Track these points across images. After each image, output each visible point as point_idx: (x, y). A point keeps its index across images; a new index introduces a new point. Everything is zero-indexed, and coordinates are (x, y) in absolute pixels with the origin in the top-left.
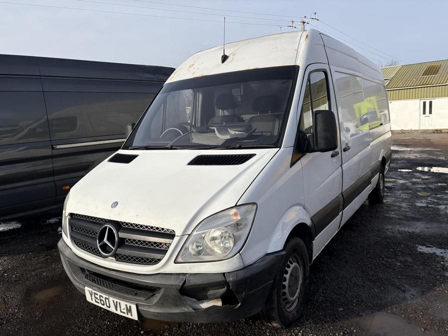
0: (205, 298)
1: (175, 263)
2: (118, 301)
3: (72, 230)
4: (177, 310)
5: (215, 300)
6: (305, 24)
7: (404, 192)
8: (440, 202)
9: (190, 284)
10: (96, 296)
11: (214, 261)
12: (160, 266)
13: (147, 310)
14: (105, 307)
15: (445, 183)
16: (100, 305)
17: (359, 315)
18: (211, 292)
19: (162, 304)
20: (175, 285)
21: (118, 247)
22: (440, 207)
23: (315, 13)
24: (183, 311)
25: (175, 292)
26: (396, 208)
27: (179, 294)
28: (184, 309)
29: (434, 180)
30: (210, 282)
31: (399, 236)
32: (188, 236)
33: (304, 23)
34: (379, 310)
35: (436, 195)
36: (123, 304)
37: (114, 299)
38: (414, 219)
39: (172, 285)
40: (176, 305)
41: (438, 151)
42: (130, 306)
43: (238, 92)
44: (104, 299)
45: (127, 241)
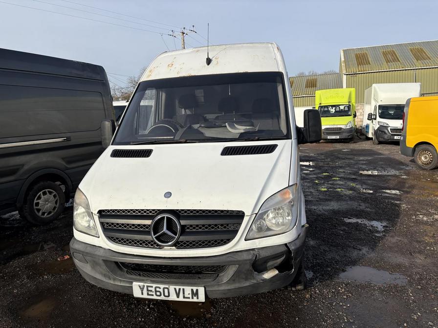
0: (266, 270)
1: (245, 240)
2: (182, 288)
3: (104, 228)
4: (247, 284)
5: (272, 270)
6: (184, 35)
7: (305, 181)
8: (335, 187)
9: (261, 257)
10: (149, 289)
11: (279, 234)
12: (232, 245)
13: (217, 289)
14: (162, 298)
15: (328, 173)
16: (155, 297)
17: (344, 271)
18: (270, 263)
19: (234, 280)
20: (249, 260)
21: (181, 234)
22: (337, 190)
23: (193, 26)
24: (252, 284)
25: (248, 267)
26: (309, 193)
27: (251, 268)
28: (252, 281)
29: (318, 171)
30: (277, 253)
31: (326, 213)
32: (255, 215)
33: (183, 33)
34: (354, 265)
35: (328, 181)
36: (188, 290)
37: (175, 287)
38: (327, 200)
39: (246, 260)
40: (246, 279)
41: (307, 150)
42: (197, 290)
43: (200, 93)
44: (161, 290)
45: (188, 228)
